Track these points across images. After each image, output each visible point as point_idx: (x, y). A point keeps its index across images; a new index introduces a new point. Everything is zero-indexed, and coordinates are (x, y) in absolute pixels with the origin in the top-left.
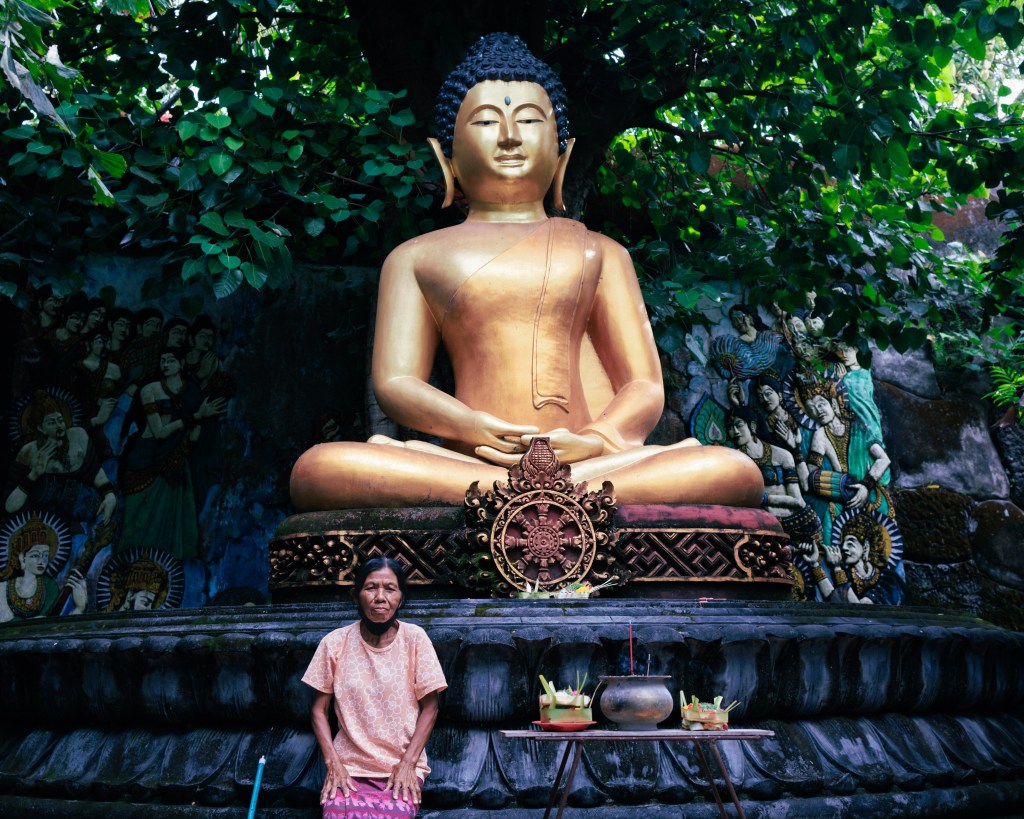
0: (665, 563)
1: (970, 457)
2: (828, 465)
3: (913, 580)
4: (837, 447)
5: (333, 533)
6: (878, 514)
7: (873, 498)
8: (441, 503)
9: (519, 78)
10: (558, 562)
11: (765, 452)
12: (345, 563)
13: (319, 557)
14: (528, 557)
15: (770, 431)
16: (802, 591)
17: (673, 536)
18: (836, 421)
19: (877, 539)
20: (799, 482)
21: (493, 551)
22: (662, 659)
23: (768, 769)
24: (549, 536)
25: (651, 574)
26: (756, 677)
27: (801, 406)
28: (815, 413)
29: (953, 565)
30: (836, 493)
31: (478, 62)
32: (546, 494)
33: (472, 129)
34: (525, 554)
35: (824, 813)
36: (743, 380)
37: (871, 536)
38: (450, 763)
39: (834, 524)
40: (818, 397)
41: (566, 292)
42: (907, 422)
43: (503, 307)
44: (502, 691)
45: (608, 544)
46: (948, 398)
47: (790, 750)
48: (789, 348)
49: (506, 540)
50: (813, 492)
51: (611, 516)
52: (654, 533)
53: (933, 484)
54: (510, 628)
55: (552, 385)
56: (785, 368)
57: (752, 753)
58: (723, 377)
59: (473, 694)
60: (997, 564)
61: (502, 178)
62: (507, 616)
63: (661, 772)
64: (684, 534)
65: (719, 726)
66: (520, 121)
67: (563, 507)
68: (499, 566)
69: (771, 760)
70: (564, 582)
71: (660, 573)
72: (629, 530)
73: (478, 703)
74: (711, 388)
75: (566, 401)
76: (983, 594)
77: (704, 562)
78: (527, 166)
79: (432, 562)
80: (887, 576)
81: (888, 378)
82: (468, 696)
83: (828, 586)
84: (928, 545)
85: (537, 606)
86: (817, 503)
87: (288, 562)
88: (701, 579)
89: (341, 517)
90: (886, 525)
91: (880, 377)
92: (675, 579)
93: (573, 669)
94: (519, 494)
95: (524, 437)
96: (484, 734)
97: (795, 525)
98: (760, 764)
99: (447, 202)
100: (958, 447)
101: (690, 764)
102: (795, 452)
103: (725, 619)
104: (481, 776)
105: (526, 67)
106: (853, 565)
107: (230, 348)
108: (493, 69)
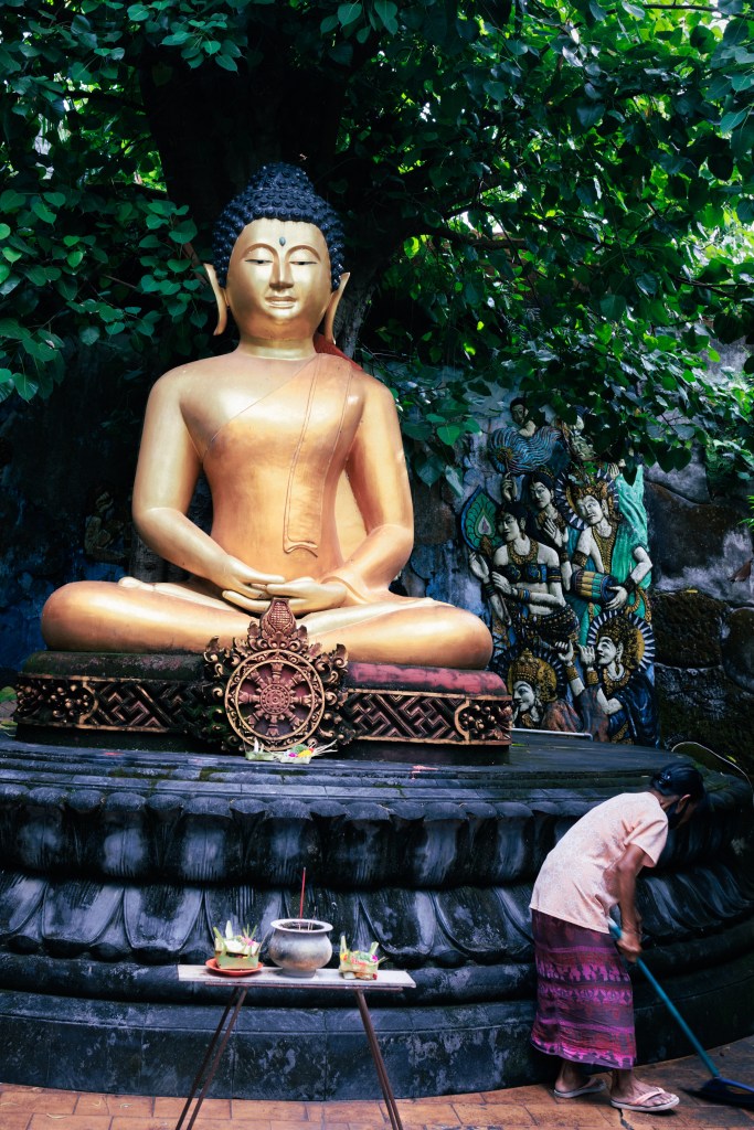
0: (389, 723)
1: (731, 564)
2: (592, 566)
3: (662, 682)
4: (602, 548)
5: (76, 678)
6: (634, 617)
7: (632, 601)
8: (183, 652)
9: (296, 218)
10: (287, 719)
11: (532, 550)
12: (86, 707)
13: (61, 699)
14: (260, 713)
15: (539, 528)
16: (554, 689)
17: (399, 698)
18: (604, 522)
19: (631, 642)
20: (562, 581)
21: (226, 705)
22: (368, 833)
23: (457, 936)
24: (281, 694)
25: (374, 733)
26: (454, 850)
27: (572, 504)
28: (584, 512)
29: (702, 670)
30: (596, 594)
31: (257, 198)
32: (281, 654)
33: (247, 267)
34: (257, 709)
35: (501, 981)
36: (518, 475)
37: (625, 639)
38: (163, 921)
39: (591, 624)
40: (588, 497)
41: (323, 440)
42: (673, 526)
43: (264, 450)
44: (217, 856)
45: (336, 704)
46: (716, 503)
47: (480, 918)
48: (565, 445)
49: (239, 696)
50: (574, 592)
51: (341, 677)
52: (381, 695)
53: (692, 589)
54: (228, 797)
55: (303, 530)
56: (559, 465)
57: (444, 920)
58: (498, 471)
59: (190, 858)
60: (745, 671)
61: (271, 318)
62: (229, 782)
63: (357, 938)
64: (409, 697)
65: (368, 977)
66: (293, 263)
67: (296, 667)
68: (231, 721)
69: (461, 928)
70: (290, 738)
71: (383, 733)
72: (358, 690)
73: (193, 865)
74: (485, 482)
75: (315, 546)
76: (727, 700)
77: (425, 725)
78: (297, 307)
79: (169, 712)
80: (637, 679)
81: (661, 480)
82: (185, 859)
83: (579, 685)
84: (680, 650)
85: (260, 772)
86: (577, 602)
87: (32, 700)
88: (421, 741)
89: (86, 662)
90: (642, 628)
91: (652, 478)
92: (397, 739)
93: (284, 840)
94: (256, 652)
95: (270, 586)
96: (198, 893)
97: (554, 623)
98: (450, 931)
99: (219, 330)
100: (720, 554)
101: (385, 931)
102: (560, 551)
103: (432, 793)
104: (191, 933)
105: (304, 208)
106: (605, 666)
107: (8, 414)
108: (271, 208)
